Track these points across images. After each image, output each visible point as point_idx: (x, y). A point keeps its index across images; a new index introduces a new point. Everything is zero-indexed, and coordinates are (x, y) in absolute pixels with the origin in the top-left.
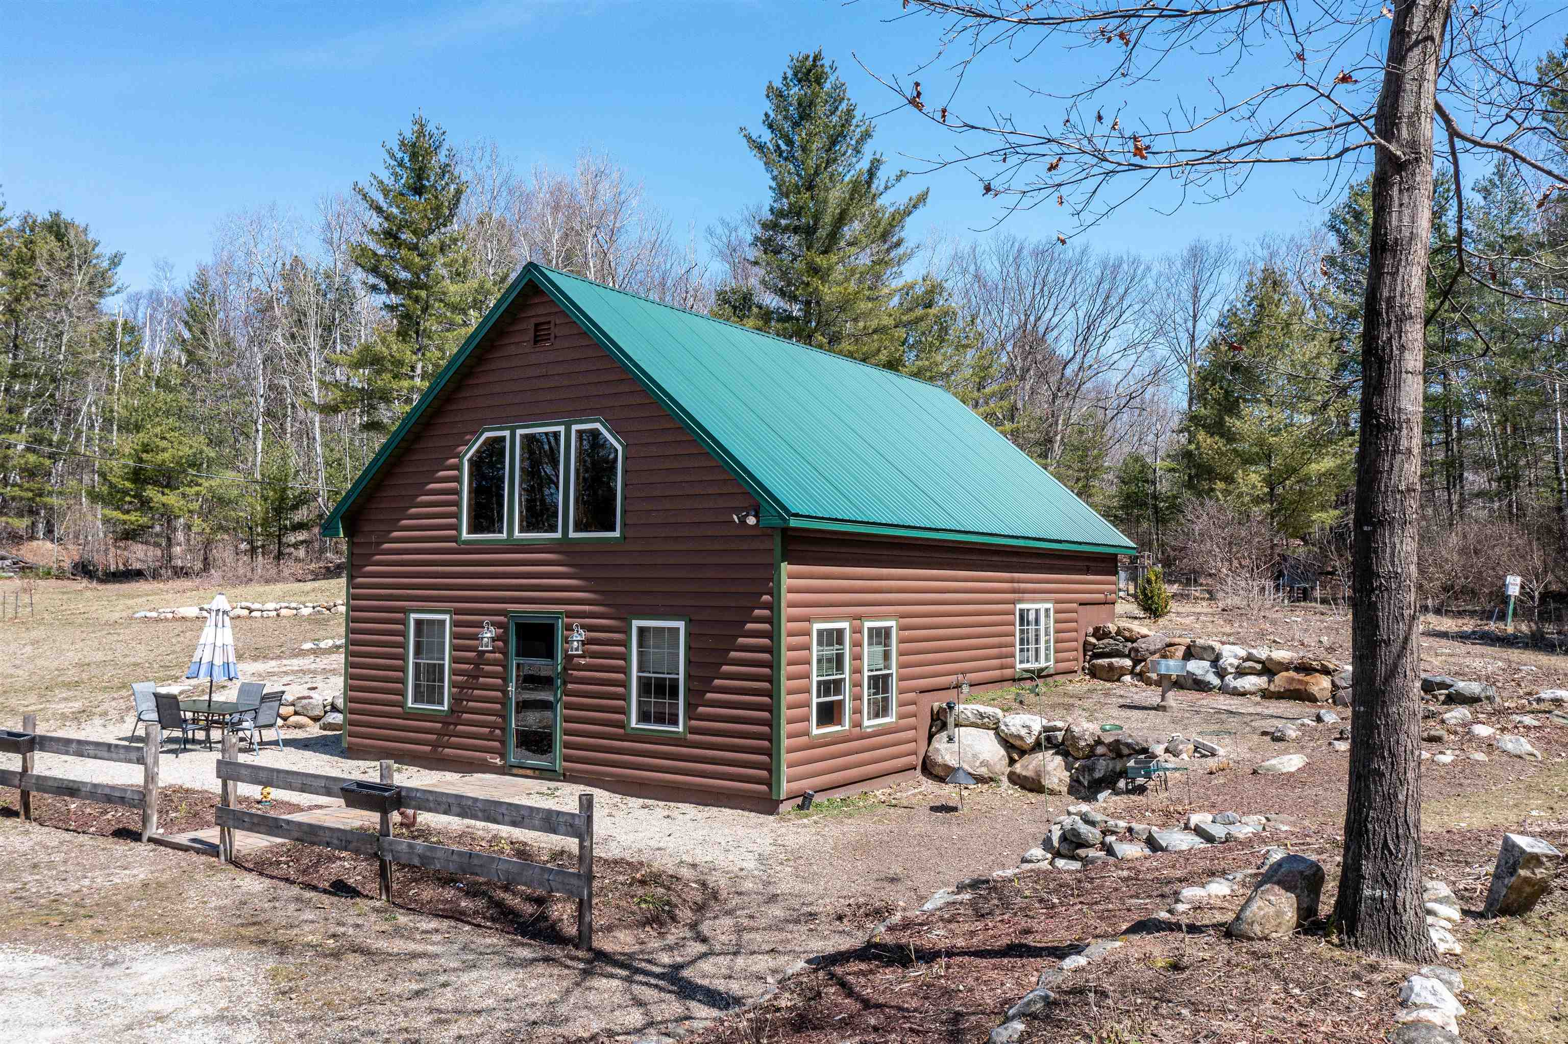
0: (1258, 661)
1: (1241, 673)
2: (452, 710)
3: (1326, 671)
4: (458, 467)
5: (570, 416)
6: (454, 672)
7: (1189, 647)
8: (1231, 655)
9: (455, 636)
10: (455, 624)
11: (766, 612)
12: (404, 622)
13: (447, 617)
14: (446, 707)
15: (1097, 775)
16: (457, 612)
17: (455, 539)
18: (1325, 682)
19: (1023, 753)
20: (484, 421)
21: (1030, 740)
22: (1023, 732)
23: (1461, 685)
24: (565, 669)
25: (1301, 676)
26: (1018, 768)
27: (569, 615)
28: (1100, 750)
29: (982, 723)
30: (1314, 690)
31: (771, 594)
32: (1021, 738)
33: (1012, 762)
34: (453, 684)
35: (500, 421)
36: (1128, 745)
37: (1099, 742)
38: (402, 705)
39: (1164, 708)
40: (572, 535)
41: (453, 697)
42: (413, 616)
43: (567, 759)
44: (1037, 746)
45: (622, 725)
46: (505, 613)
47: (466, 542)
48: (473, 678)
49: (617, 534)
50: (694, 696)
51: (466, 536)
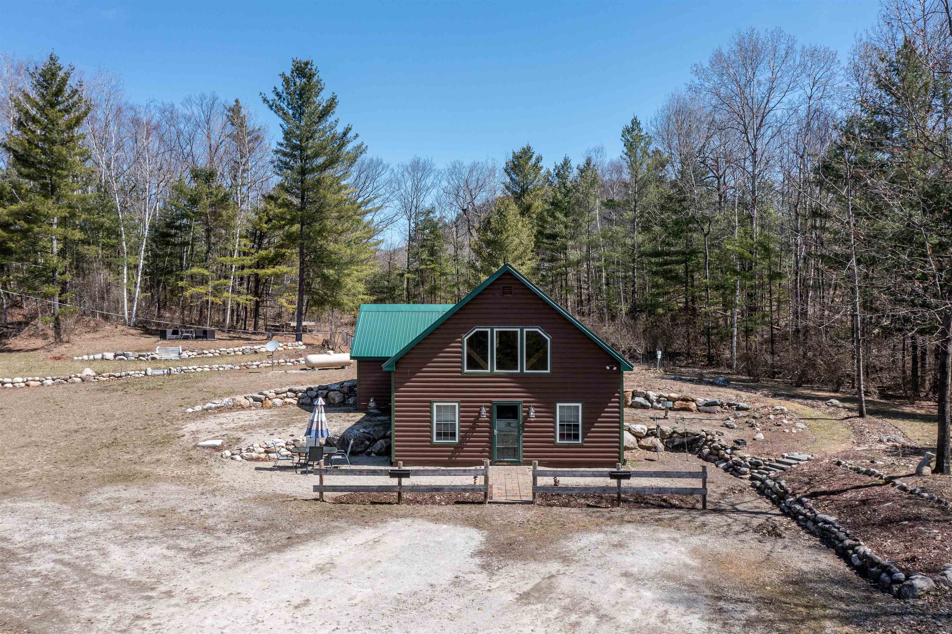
0: (665, 397)
1: (658, 402)
2: (461, 442)
3: (693, 401)
4: (461, 342)
5: (523, 323)
6: (461, 426)
7: (633, 392)
8: (653, 395)
9: (460, 412)
10: (460, 407)
11: (617, 400)
12: (431, 407)
13: (457, 404)
14: (457, 441)
15: (675, 444)
16: (462, 402)
17: (460, 372)
18: (694, 404)
19: (641, 438)
20: (477, 324)
21: (645, 434)
22: (642, 431)
23: (741, 404)
24: (524, 423)
25: (684, 403)
26: (643, 442)
27: (525, 402)
28: (675, 435)
30: (691, 407)
31: (619, 393)
32: (642, 433)
33: (638, 441)
34: (461, 431)
35: (486, 324)
38: (431, 441)
39: (667, 418)
40: (525, 371)
41: (460, 437)
42: (435, 404)
43: (524, 457)
44: (648, 435)
45: (552, 442)
46: (490, 402)
47: (466, 373)
48: (473, 428)
49: (549, 371)
50: (586, 430)
51: (466, 370)
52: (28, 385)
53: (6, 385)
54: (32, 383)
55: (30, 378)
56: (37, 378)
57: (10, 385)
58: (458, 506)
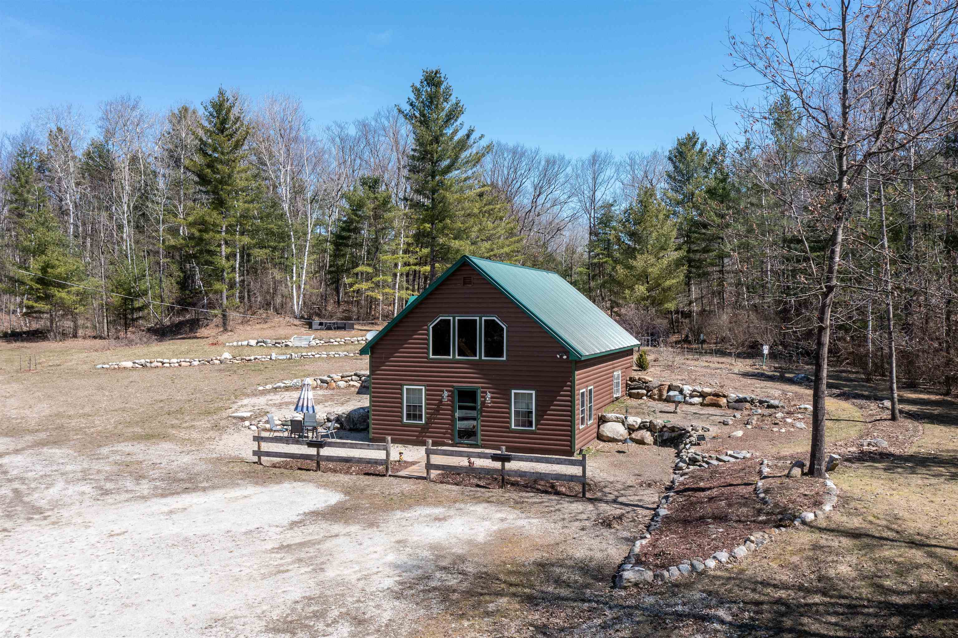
0: (698, 392)
1: (691, 396)
2: (427, 423)
3: (724, 396)
4: (428, 330)
5: (482, 313)
6: (427, 409)
7: (669, 386)
8: (687, 389)
9: (426, 395)
10: (426, 390)
11: (569, 388)
12: (402, 389)
13: (423, 388)
14: (424, 422)
15: (664, 438)
16: (428, 386)
17: (426, 358)
18: (724, 400)
19: (634, 431)
20: (441, 313)
21: (637, 426)
22: (634, 423)
23: (772, 402)
24: (481, 408)
25: (715, 398)
26: (633, 436)
27: (483, 388)
28: (665, 429)
29: (617, 420)
30: (721, 403)
31: (571, 382)
32: (634, 426)
33: (630, 434)
34: (427, 413)
35: (448, 313)
36: (678, 428)
37: (665, 426)
38: (401, 421)
39: (676, 413)
40: (483, 358)
41: (427, 418)
42: (405, 387)
43: (482, 440)
44: (640, 428)
45: (508, 428)
46: (452, 387)
47: (432, 359)
48: (437, 411)
49: (504, 359)
50: (539, 417)
51: (431, 356)
52: (180, 365)
53: (165, 365)
54: (183, 364)
55: (182, 360)
56: (188, 360)
57: (168, 365)
58: (367, 477)
